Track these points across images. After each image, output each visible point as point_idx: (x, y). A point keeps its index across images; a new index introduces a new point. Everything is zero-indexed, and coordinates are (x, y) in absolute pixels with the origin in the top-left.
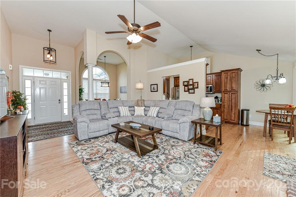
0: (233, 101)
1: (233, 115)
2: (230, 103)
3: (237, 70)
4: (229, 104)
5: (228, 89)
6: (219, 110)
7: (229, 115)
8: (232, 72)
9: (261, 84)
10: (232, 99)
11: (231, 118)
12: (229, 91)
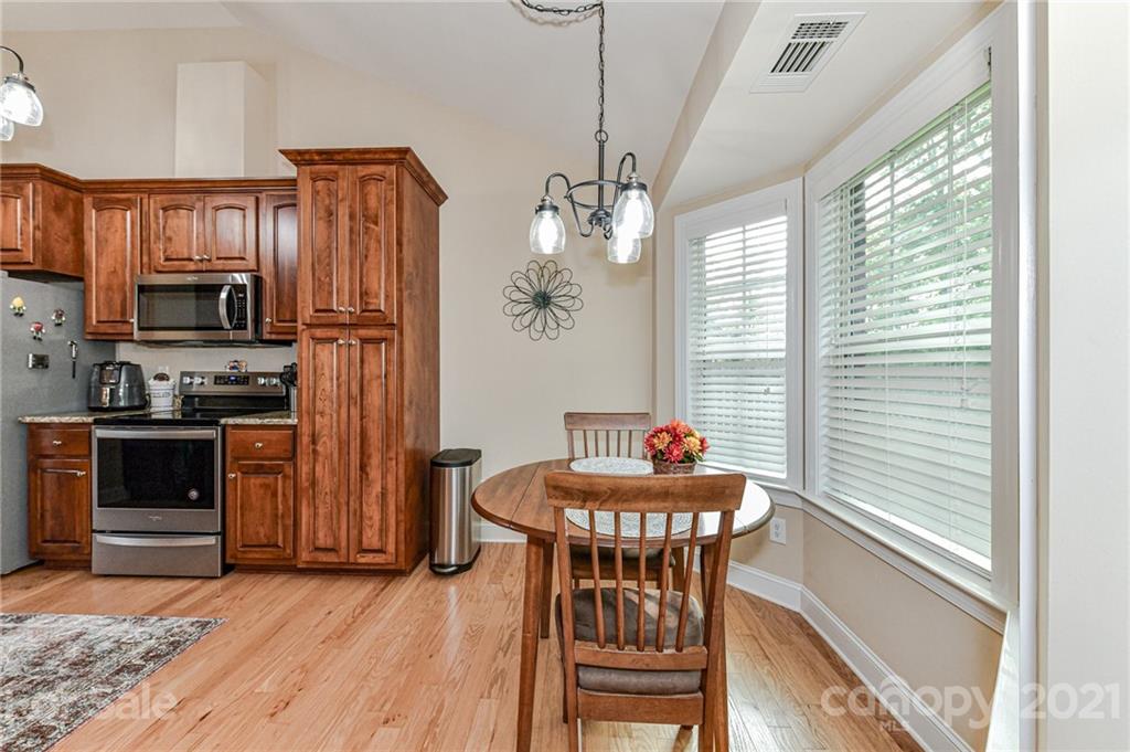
0: (375, 398)
1: (373, 511)
2: (355, 412)
3: (388, 162)
4: (343, 426)
5: (343, 306)
6: (285, 477)
7: (344, 508)
8: (363, 171)
9: (532, 293)
10: (365, 382)
11: (361, 533)
12: (346, 319)
